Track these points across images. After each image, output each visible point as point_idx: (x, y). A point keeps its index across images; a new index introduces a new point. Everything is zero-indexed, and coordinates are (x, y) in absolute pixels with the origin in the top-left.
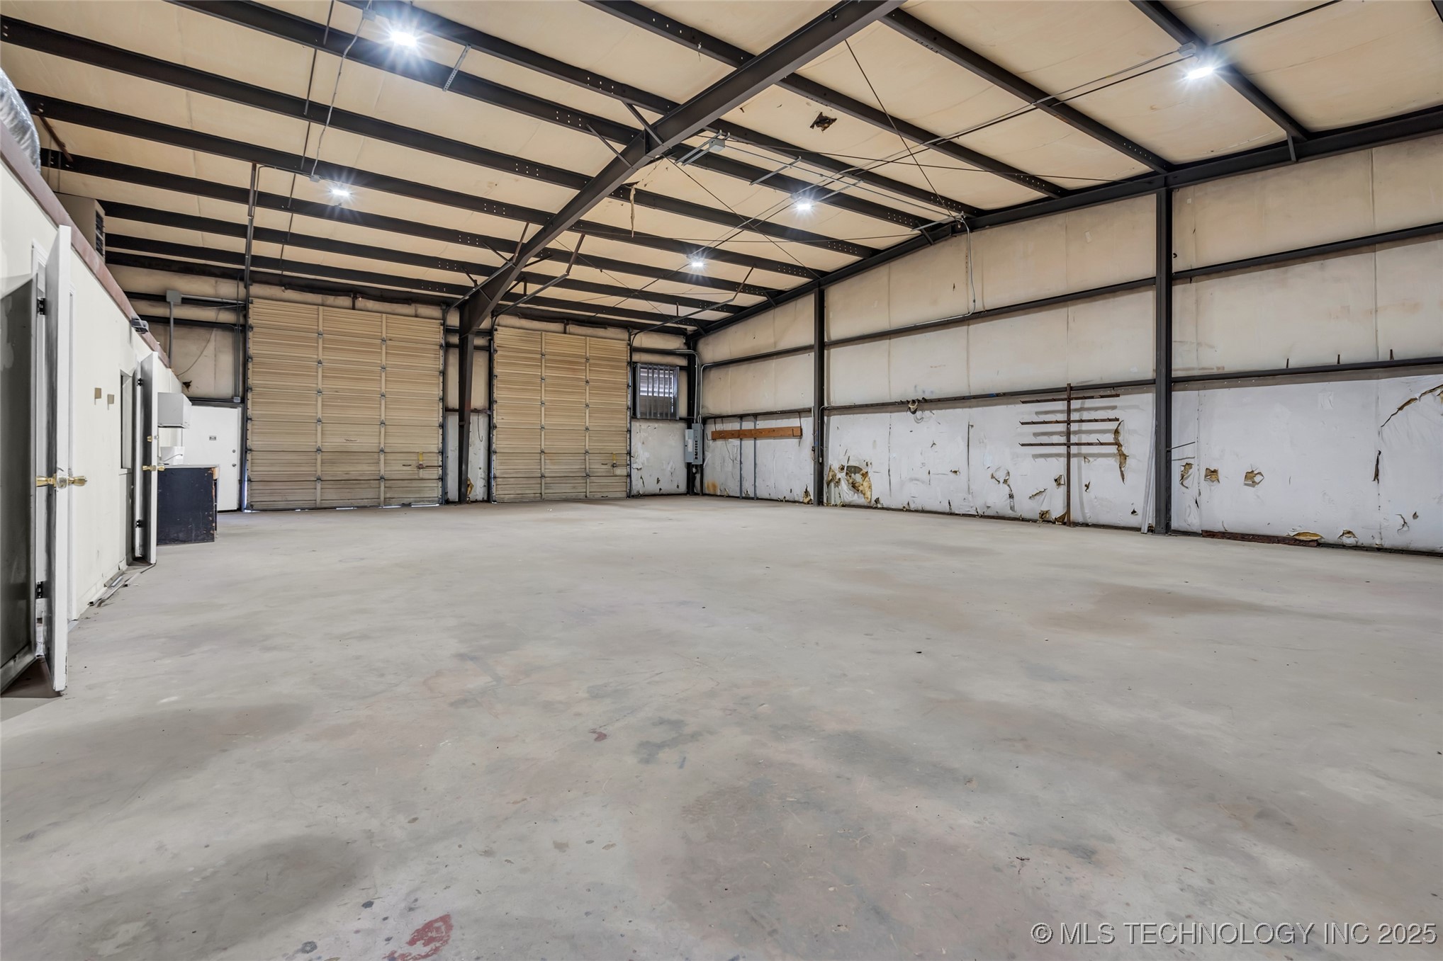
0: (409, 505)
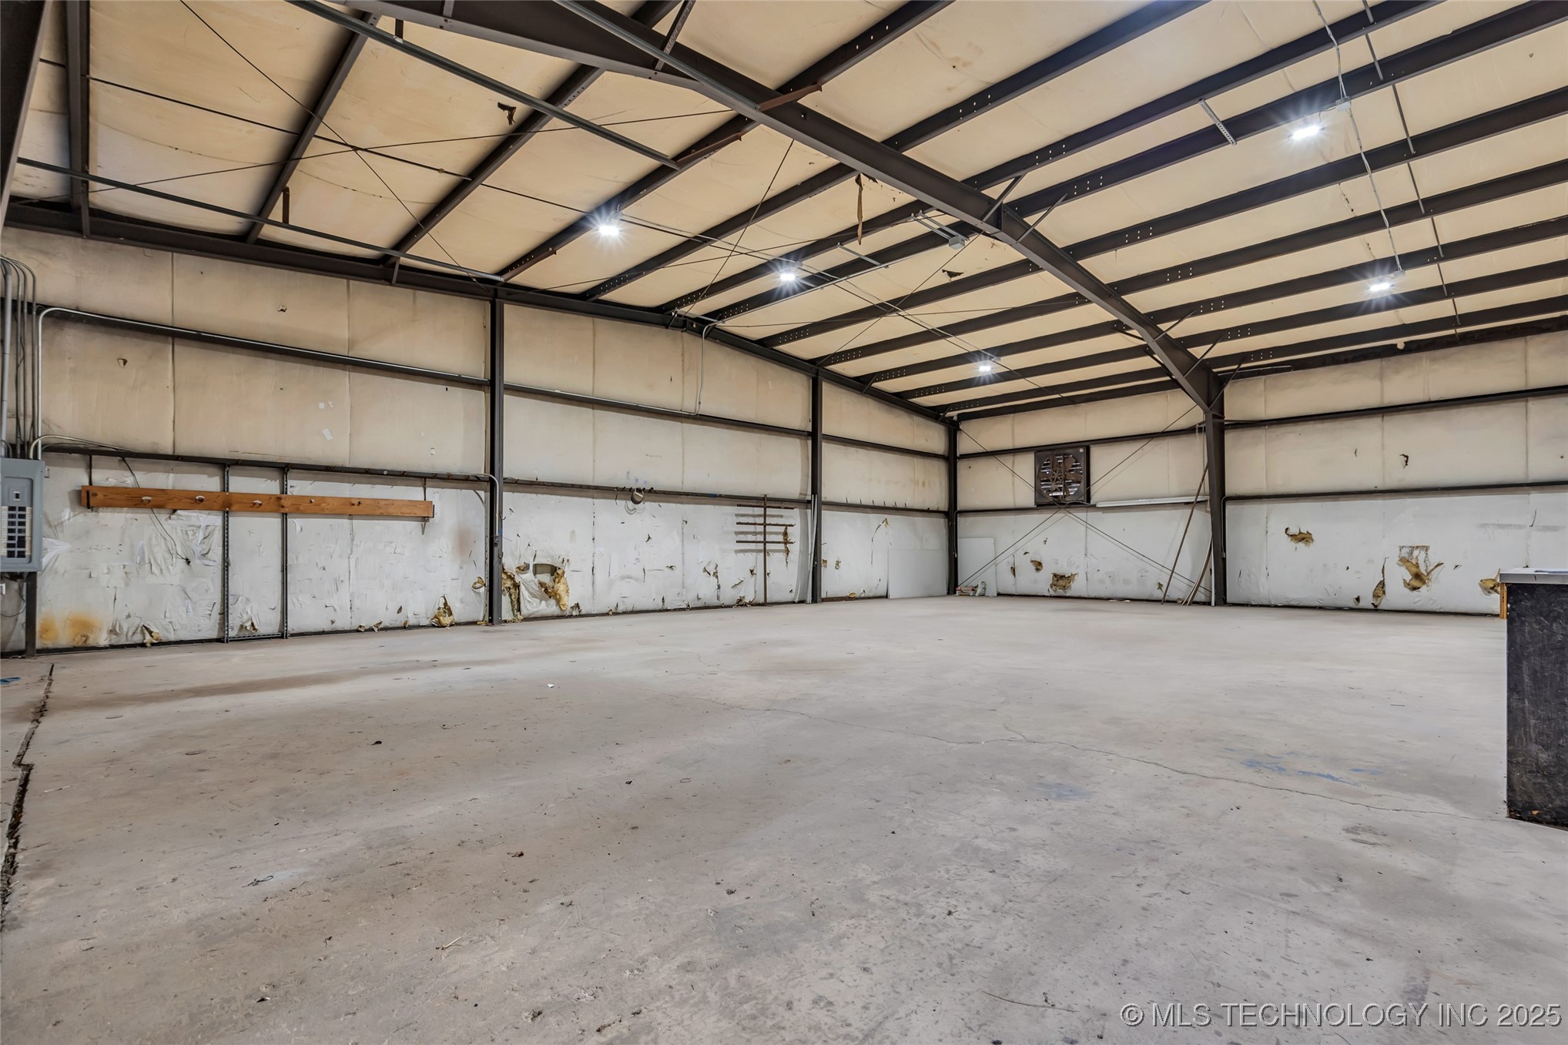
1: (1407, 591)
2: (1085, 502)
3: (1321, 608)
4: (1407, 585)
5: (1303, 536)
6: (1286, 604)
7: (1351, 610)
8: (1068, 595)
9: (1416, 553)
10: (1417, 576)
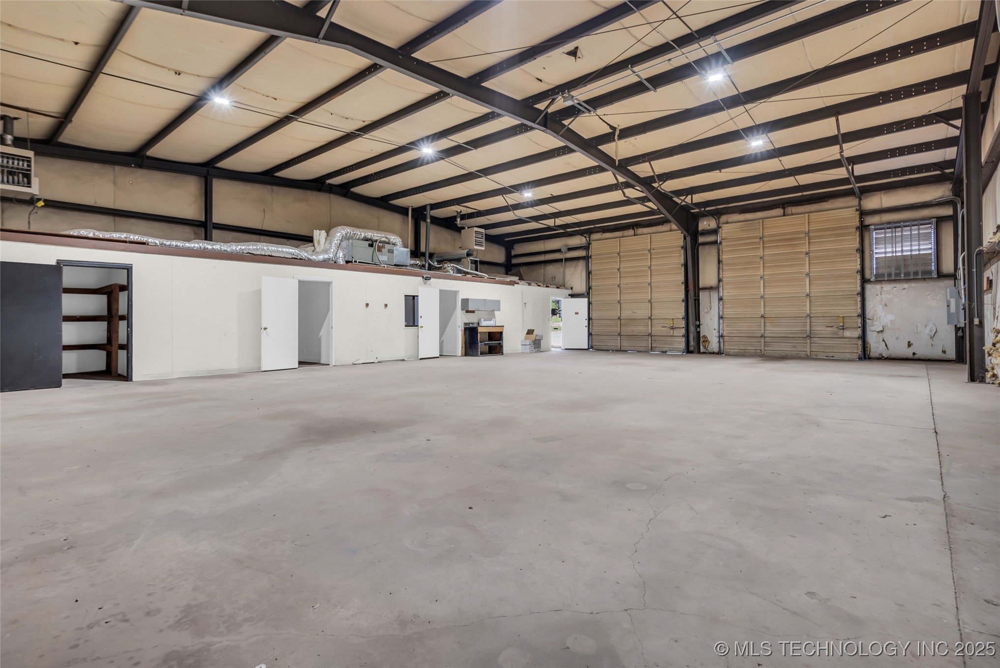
0: (666, 352)
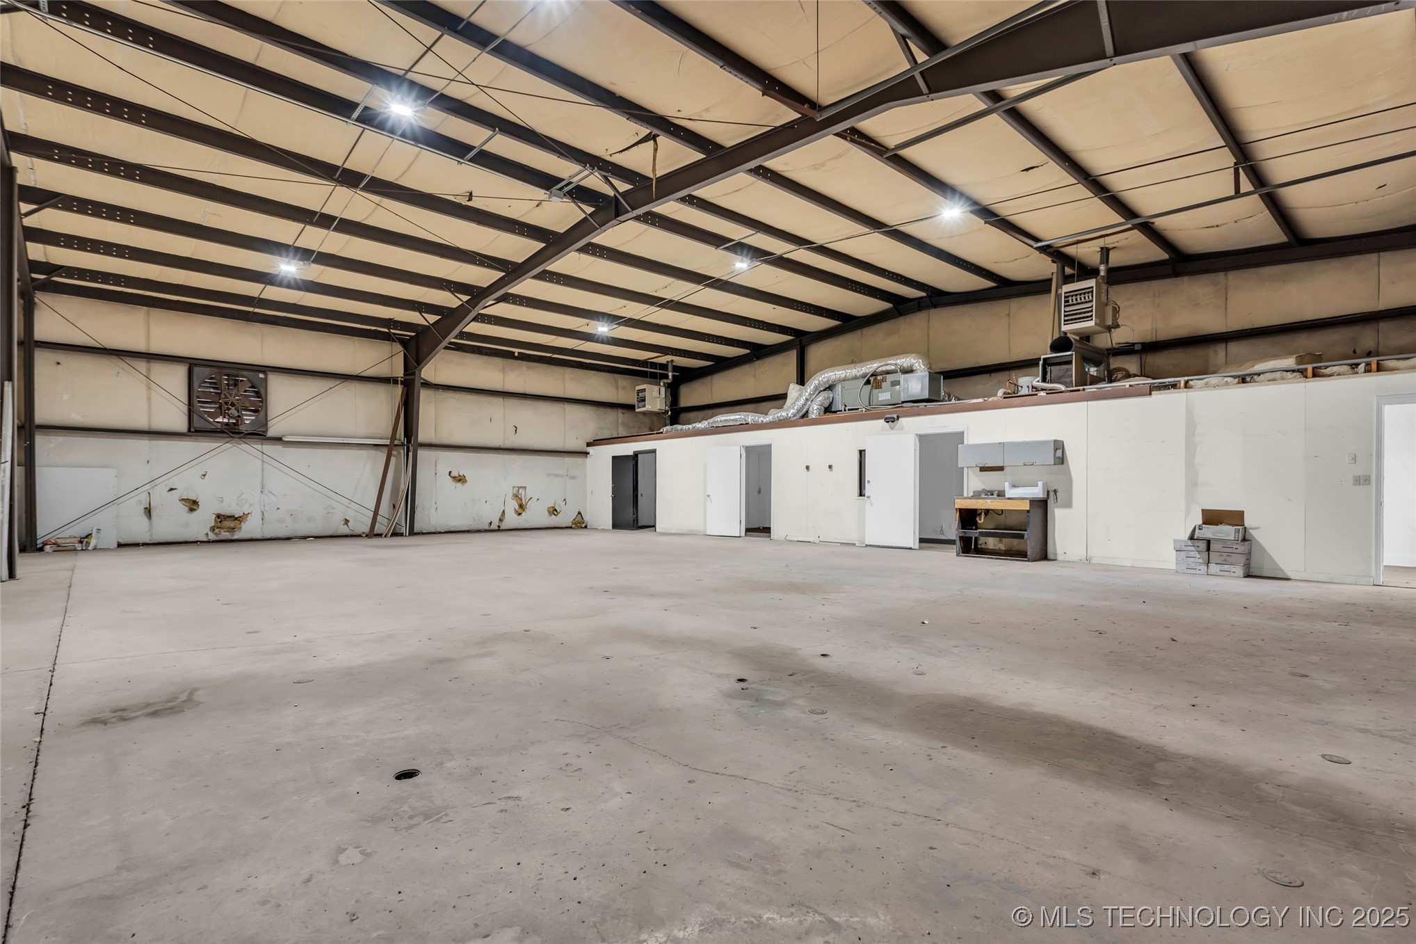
1: (516, 515)
2: (259, 434)
3: (468, 531)
4: (516, 511)
5: (460, 478)
6: (447, 530)
7: (486, 531)
8: (235, 537)
9: (521, 490)
10: (521, 506)
